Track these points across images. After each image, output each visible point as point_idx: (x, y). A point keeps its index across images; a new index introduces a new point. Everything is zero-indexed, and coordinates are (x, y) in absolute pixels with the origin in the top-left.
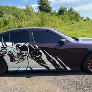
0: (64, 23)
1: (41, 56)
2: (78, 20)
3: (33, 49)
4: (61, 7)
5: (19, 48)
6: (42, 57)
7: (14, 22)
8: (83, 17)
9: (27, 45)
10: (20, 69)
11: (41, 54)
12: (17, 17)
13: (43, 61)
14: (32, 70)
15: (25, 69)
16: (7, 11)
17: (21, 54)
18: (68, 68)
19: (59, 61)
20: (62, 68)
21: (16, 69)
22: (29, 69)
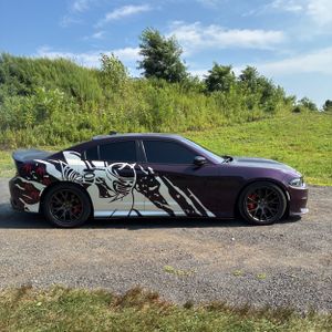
0: (227, 116)
1: (158, 189)
2: (271, 109)
3: (144, 175)
4: (216, 66)
5: (118, 172)
6: (160, 191)
7: (67, 110)
8: (293, 98)
9: (132, 166)
10: (117, 214)
11: (159, 184)
12: (75, 96)
13: (161, 199)
14: (140, 215)
15: (126, 213)
16: (43, 75)
17: (121, 183)
18: (210, 214)
19: (192, 199)
20: (198, 212)
21: (108, 214)
22: (134, 213)
